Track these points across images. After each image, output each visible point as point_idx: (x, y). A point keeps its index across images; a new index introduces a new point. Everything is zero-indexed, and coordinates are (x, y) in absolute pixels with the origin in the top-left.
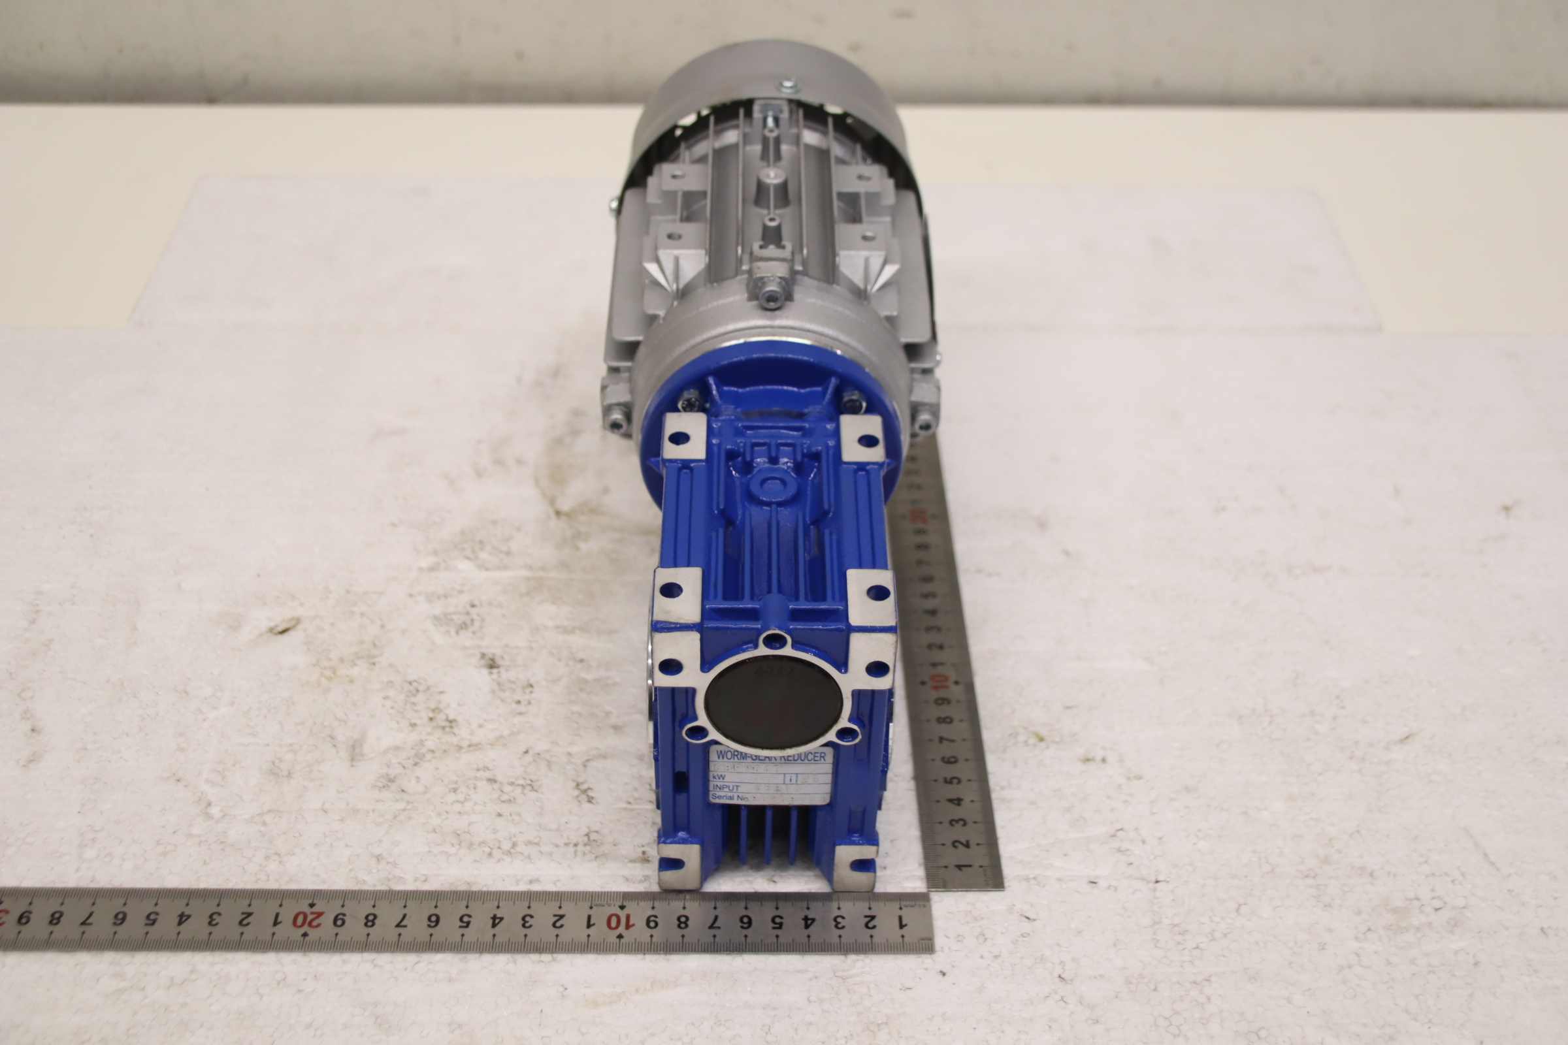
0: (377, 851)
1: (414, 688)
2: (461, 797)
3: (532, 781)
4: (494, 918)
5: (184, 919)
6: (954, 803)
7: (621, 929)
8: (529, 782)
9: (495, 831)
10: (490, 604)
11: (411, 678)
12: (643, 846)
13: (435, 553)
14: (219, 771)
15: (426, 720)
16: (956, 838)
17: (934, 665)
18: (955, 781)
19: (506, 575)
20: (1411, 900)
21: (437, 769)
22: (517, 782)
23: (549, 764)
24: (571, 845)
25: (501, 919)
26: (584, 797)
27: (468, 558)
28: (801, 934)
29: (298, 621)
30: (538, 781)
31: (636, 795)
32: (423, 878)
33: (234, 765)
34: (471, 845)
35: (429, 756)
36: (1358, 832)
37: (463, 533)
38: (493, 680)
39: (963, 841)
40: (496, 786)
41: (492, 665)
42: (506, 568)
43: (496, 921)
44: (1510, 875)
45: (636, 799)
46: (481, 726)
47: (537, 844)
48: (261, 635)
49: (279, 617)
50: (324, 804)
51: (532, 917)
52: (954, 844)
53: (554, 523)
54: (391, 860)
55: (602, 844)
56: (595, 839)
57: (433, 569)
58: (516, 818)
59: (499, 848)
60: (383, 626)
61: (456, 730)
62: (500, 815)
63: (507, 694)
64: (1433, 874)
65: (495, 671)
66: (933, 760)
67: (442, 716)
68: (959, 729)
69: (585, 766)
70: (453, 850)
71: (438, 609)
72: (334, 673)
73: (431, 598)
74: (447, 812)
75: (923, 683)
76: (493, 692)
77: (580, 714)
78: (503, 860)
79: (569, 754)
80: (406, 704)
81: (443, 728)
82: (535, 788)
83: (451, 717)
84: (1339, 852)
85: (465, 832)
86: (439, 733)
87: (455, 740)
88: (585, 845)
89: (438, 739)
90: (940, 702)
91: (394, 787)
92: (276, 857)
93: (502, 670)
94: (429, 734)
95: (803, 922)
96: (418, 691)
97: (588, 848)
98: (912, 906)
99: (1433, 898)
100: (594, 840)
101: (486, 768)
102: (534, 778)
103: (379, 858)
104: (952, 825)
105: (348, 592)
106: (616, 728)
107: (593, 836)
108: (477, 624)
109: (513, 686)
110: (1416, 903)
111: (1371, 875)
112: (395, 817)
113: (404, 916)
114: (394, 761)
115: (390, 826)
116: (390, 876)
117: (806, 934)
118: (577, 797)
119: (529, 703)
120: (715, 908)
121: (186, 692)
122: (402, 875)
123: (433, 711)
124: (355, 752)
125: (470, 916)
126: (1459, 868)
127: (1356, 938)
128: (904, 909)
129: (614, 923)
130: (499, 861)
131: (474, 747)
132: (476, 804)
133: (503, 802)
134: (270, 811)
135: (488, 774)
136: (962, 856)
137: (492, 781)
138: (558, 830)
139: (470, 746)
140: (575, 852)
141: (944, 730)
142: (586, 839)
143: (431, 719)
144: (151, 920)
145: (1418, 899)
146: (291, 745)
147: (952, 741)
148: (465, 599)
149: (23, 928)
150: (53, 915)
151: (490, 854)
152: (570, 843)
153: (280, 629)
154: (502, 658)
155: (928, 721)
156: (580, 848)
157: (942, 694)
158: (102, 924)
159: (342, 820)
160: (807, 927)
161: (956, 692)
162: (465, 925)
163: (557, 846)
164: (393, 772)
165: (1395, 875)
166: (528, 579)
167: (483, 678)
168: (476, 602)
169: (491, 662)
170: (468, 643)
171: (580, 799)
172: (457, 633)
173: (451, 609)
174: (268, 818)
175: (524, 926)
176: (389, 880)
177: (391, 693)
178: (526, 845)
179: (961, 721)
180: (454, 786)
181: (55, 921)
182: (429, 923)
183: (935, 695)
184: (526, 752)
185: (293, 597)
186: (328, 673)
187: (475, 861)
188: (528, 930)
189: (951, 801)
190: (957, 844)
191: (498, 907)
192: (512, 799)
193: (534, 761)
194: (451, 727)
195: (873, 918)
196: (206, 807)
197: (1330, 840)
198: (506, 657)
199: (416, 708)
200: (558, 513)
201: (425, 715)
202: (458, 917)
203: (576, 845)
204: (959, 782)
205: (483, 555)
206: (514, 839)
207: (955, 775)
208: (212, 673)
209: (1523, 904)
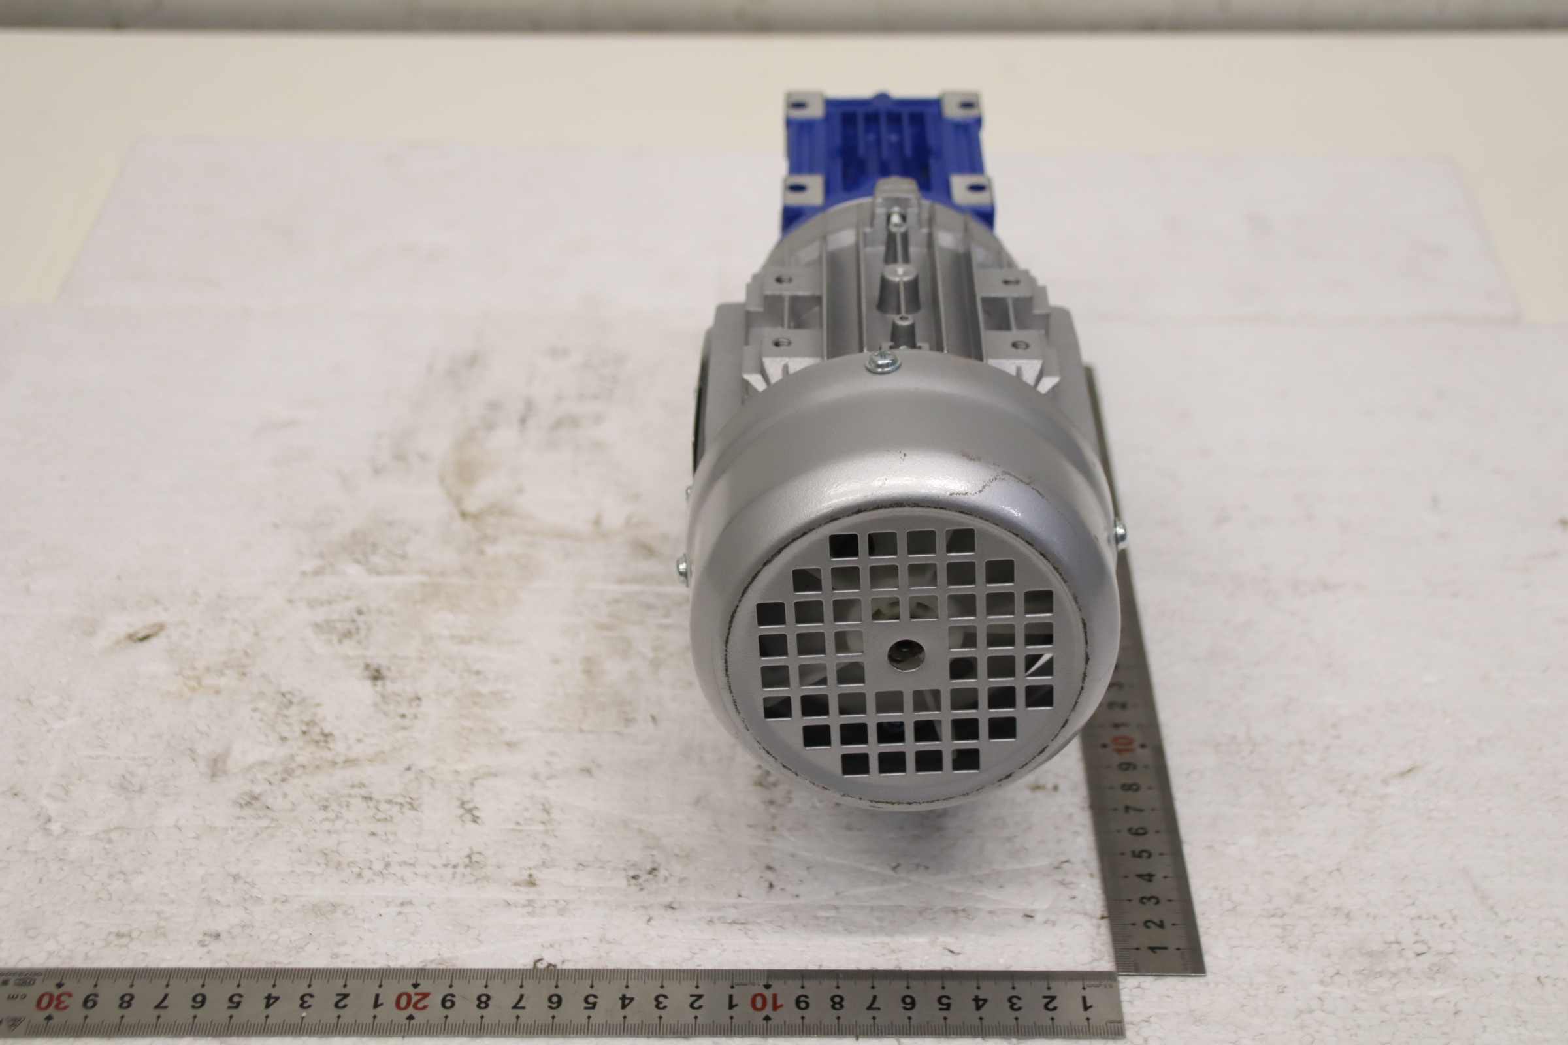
0: (234, 871)
1: (286, 700)
2: (331, 815)
3: (411, 799)
4: (623, 998)
5: (272, 1001)
6: (1145, 880)
7: (768, 1011)
8: (409, 800)
9: (367, 851)
10: (379, 611)
11: (284, 689)
12: (530, 869)
13: (321, 555)
14: (62, 786)
15: (298, 733)
16: (1148, 917)
17: (1116, 726)
18: (1145, 855)
19: (399, 580)
20: (1391, 943)
21: (307, 785)
22: (395, 800)
23: (433, 782)
24: (450, 866)
25: (632, 999)
26: (468, 817)
27: (358, 562)
28: (972, 1016)
29: (161, 627)
30: (417, 799)
31: (527, 815)
32: (284, 899)
33: (80, 779)
34: (339, 866)
35: (299, 772)
36: (1338, 870)
37: (354, 534)
38: (376, 692)
39: (1157, 920)
40: (371, 804)
41: (377, 676)
42: (399, 572)
43: (625, 1002)
44: (1508, 920)
45: (526, 819)
46: (359, 741)
47: (413, 865)
48: (118, 642)
49: (138, 622)
50: (178, 820)
51: (665, 997)
52: (1146, 924)
53: (458, 525)
54: (249, 880)
55: (485, 866)
56: (477, 860)
57: (318, 572)
58: (392, 838)
59: (370, 868)
60: (256, 634)
61: (331, 745)
62: (373, 834)
63: (392, 707)
64: (1420, 917)
65: (379, 683)
66: (1119, 831)
67: (317, 730)
68: (1147, 797)
69: (472, 784)
70: (318, 870)
71: (320, 615)
72: (199, 683)
73: (312, 604)
74: (315, 831)
75: (1104, 746)
76: (376, 705)
77: (471, 730)
78: (373, 881)
79: (457, 772)
80: (276, 717)
81: (317, 742)
82: (415, 806)
83: (327, 731)
84: (1314, 890)
85: (333, 851)
86: (312, 748)
87: (329, 755)
88: (466, 866)
89: (311, 753)
90: (1124, 767)
91: (257, 804)
92: (122, 877)
93: (388, 683)
94: (301, 749)
95: (973, 1004)
96: (291, 703)
97: (469, 870)
98: (1097, 986)
99: (1416, 942)
100: (477, 862)
101: (362, 785)
102: (414, 796)
103: (236, 878)
104: (1143, 903)
105: (220, 596)
106: (510, 745)
107: (475, 858)
108: (363, 632)
109: (399, 699)
110: (1395, 946)
111: (1348, 915)
112: (257, 834)
113: (522, 996)
114: (259, 776)
115: (250, 844)
116: (247, 897)
117: (978, 1016)
118: (461, 816)
119: (416, 717)
120: (873, 987)
121: (30, 702)
122: (260, 896)
123: (308, 724)
124: (217, 767)
125: (595, 997)
126: (1450, 911)
127: (1322, 982)
128: (1088, 989)
129: (759, 1004)
130: (369, 881)
131: (350, 762)
132: (348, 822)
133: (379, 820)
134: (116, 828)
135: (363, 792)
136: (1154, 936)
137: (368, 798)
138: (438, 850)
139: (346, 761)
140: (454, 874)
141: (1131, 798)
142: (467, 860)
143: (304, 733)
144: (235, 1003)
145: (1398, 943)
146: (145, 758)
147: (1141, 810)
148: (351, 605)
149: (90, 1012)
150: (122, 998)
151: (359, 875)
152: (449, 864)
153: (140, 635)
154: (389, 669)
155: (1111, 788)
156: (461, 870)
157: (1127, 757)
158: (179, 1006)
159: (197, 838)
160: (978, 1008)
161: (1143, 756)
162: (590, 1006)
163: (434, 867)
164: (257, 790)
165: (1375, 917)
166: (424, 585)
167: (366, 690)
168: (364, 609)
169: (376, 674)
170: (351, 653)
171: (463, 818)
172: (340, 641)
173: (335, 616)
174: (114, 835)
175: (657, 1007)
176: (245, 900)
177: (262, 705)
178: (400, 866)
179: (1150, 788)
180: (326, 803)
181: (125, 1005)
182: (550, 1004)
183: (1117, 759)
184: (409, 769)
185: (157, 602)
186: (193, 683)
187: (343, 882)
188: (662, 1011)
189: (1140, 876)
190: (1149, 924)
191: (627, 987)
192: (389, 818)
193: (417, 778)
194: (326, 742)
195: (1053, 998)
196: (46, 823)
197: (1306, 878)
198: (393, 668)
199: (287, 721)
200: (464, 515)
201: (297, 729)
202: (583, 998)
203: (455, 867)
204: (1150, 856)
205: (376, 559)
206: (387, 859)
207: (1143, 848)
208: (60, 682)
209: (1520, 952)
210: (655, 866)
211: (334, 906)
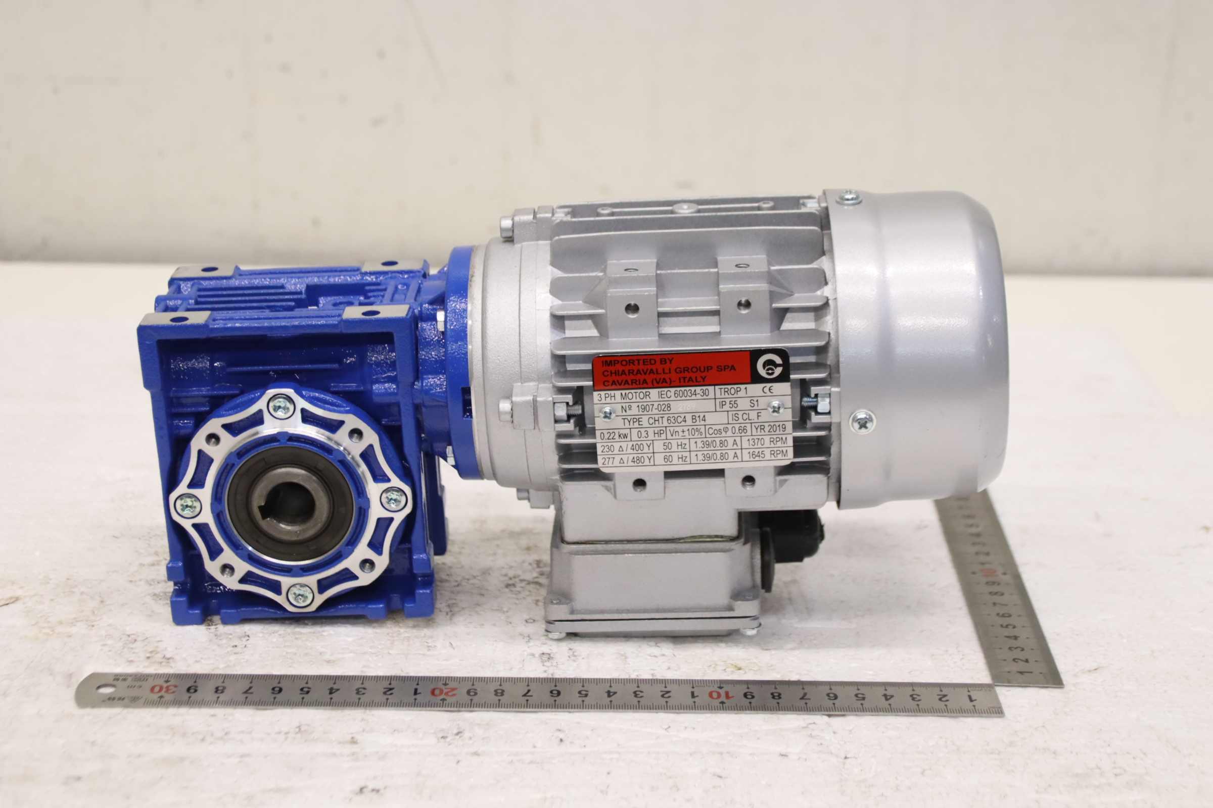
0: (91, 740)
1: (132, 639)
6: (1011, 639)
11: (129, 633)
12: (352, 734)
15: (143, 658)
18: (1011, 626)
20: (1092, 769)
24: (282, 734)
29: (18, 598)
32: (137, 755)
34: (184, 735)
36: (1043, 727)
44: (1189, 755)
47: (250, 733)
50: (39, 711)
54: (105, 745)
59: (212, 736)
61: (172, 664)
63: (225, 641)
64: (1115, 753)
66: (989, 615)
67: (159, 656)
70: (166, 738)
72: (53, 631)
75: (974, 573)
76: (211, 640)
78: (215, 743)
80: (123, 649)
81: (160, 663)
83: (168, 656)
88: (296, 733)
96: (136, 640)
97: (299, 735)
98: (979, 691)
99: (1114, 768)
103: (93, 743)
105: (68, 579)
110: (1097, 771)
111: (1054, 753)
116: (104, 755)
119: (246, 647)
122: (115, 754)
123: (151, 652)
126: (1141, 750)
128: (972, 691)
130: (211, 744)
140: (286, 739)
143: (148, 658)
145: (1099, 768)
151: (203, 740)
152: (281, 732)
156: (291, 735)
163: (268, 734)
165: (1077, 754)
177: (110, 642)
178: (239, 734)
185: (13, 583)
186: (48, 631)
187: (188, 744)
189: (1008, 637)
199: (133, 651)
203: (287, 733)
204: (1014, 627)
210: (461, 730)
211: (182, 759)
